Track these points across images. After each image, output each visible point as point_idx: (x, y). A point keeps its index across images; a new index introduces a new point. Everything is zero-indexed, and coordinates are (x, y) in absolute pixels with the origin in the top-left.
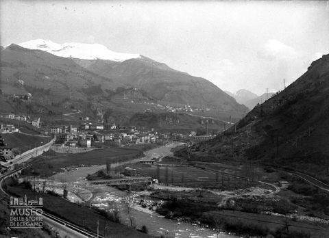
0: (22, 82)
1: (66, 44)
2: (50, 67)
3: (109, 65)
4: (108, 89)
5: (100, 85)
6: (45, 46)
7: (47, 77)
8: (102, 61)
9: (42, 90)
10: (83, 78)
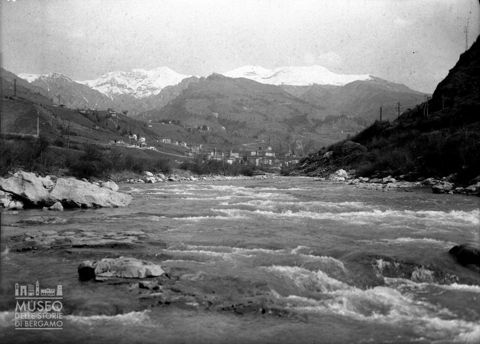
0: (216, 115)
1: (277, 70)
2: (251, 97)
3: (327, 91)
4: (316, 118)
5: (306, 115)
6: (253, 73)
7: (245, 108)
8: (320, 87)
9: (238, 122)
10: (290, 107)
